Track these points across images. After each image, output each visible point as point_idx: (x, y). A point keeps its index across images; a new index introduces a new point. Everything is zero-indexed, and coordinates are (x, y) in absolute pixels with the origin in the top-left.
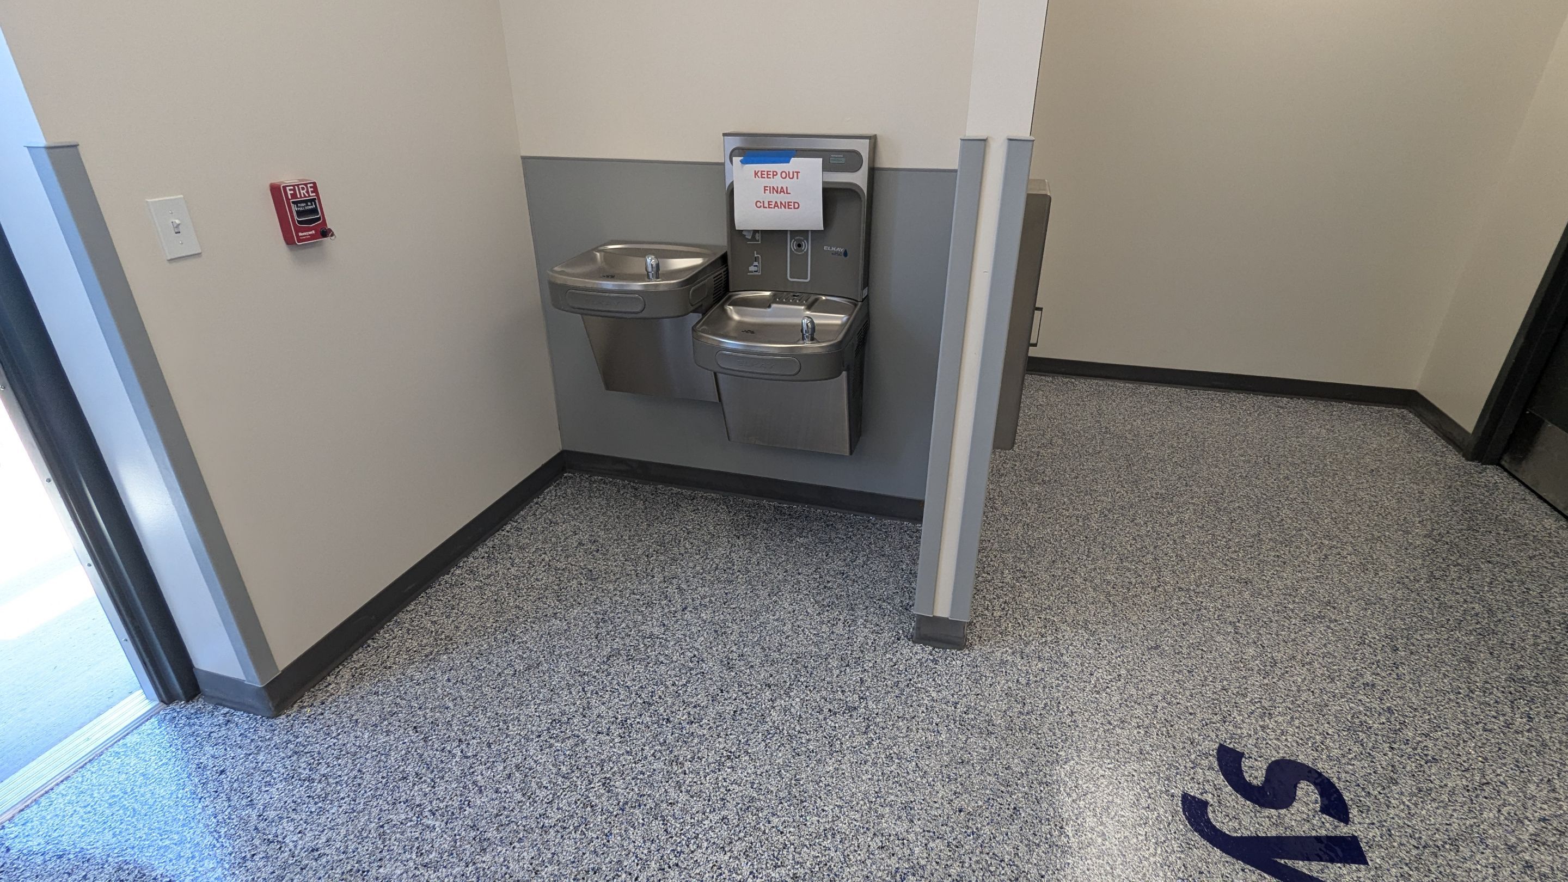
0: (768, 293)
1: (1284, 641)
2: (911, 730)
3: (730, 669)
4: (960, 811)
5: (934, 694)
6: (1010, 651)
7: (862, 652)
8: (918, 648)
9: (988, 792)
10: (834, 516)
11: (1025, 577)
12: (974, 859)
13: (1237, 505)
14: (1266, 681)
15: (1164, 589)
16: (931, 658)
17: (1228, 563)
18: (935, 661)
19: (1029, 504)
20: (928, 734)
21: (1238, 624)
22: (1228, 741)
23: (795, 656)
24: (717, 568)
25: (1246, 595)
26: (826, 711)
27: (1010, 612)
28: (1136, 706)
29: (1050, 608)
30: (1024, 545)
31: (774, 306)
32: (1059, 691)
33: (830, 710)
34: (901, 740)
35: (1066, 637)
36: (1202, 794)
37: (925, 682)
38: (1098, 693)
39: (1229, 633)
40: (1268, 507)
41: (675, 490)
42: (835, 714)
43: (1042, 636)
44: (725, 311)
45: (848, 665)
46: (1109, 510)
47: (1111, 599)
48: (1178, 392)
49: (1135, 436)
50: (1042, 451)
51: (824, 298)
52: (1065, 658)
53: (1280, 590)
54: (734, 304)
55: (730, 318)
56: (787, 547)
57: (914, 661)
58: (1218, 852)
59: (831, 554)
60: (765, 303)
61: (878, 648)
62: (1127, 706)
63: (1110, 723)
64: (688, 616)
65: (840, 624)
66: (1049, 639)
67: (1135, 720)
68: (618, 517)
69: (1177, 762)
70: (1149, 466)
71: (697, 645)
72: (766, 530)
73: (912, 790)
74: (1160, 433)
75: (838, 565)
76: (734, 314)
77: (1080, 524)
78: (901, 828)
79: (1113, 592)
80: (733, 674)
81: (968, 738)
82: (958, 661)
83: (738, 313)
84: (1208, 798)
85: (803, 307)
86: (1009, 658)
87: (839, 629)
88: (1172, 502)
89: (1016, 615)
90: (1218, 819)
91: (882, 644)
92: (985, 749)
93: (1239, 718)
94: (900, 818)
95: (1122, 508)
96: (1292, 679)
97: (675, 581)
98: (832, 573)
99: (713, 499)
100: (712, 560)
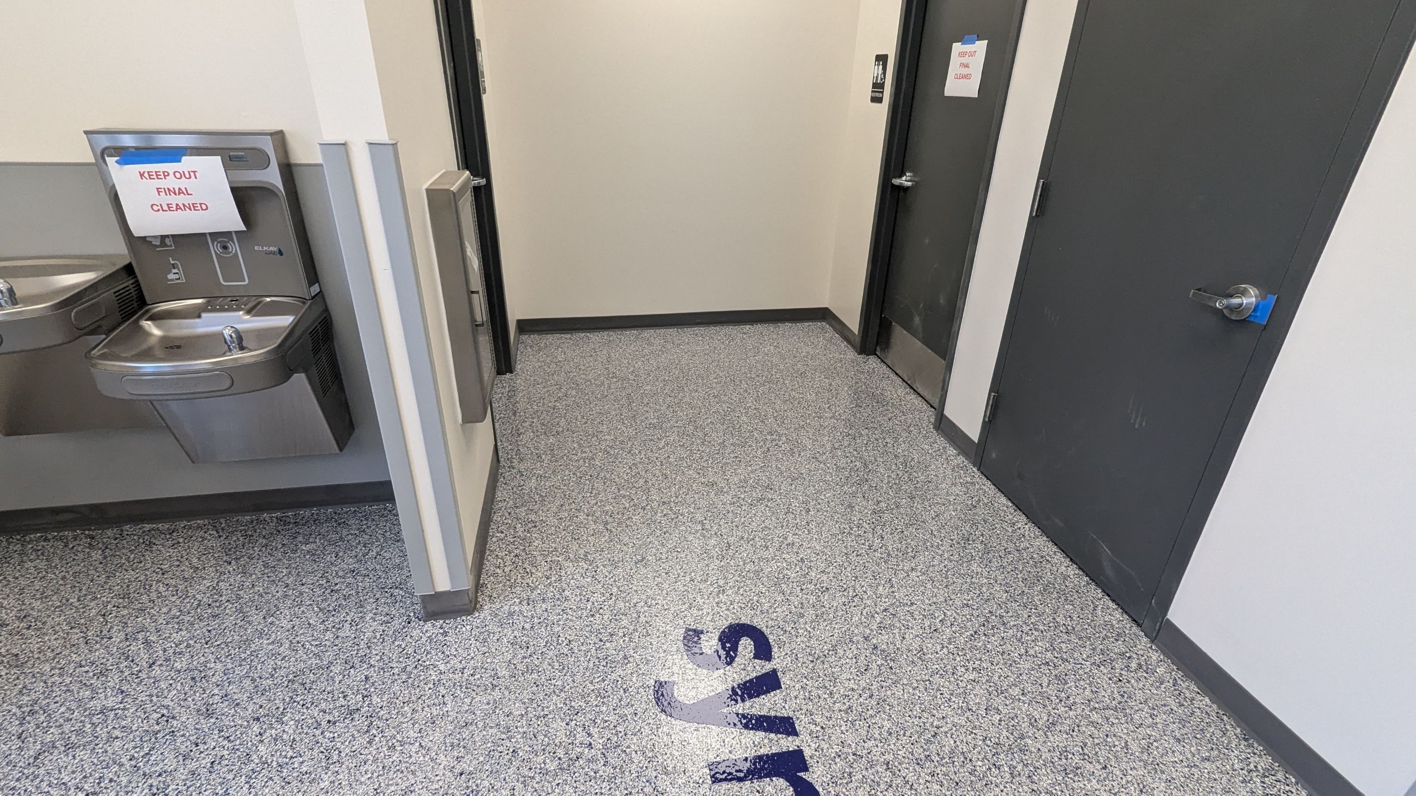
1: (736, 526)
2: (417, 711)
3: (210, 715)
4: (461, 774)
5: (442, 667)
6: (517, 601)
7: (369, 647)
8: (428, 625)
9: (489, 745)
10: (347, 513)
11: (535, 526)
13: (710, 420)
15: (651, 507)
16: (441, 631)
18: (445, 634)
19: (543, 457)
20: (434, 710)
21: (705, 522)
22: (692, 624)
23: (291, 677)
24: (199, 605)
25: (712, 495)
26: (324, 723)
27: (520, 564)
28: (624, 617)
29: (556, 549)
30: (537, 497)
32: (559, 625)
33: (329, 722)
34: (405, 726)
35: (569, 573)
36: (669, 677)
37: (435, 658)
38: (593, 616)
39: (697, 532)
40: (732, 418)
41: (148, 527)
42: (335, 723)
43: (548, 578)
44: (142, 326)
45: (352, 667)
46: (611, 447)
47: (608, 527)
49: (636, 376)
52: (566, 592)
56: (289, 559)
57: (424, 639)
58: (680, 723)
59: (341, 554)
61: (386, 638)
62: (616, 620)
63: (601, 640)
64: (156, 671)
65: (346, 626)
66: (553, 579)
67: (622, 631)
68: (63, 578)
69: (654, 655)
70: (646, 401)
71: (168, 702)
72: (266, 546)
74: (656, 370)
75: (350, 562)
77: (587, 465)
79: (610, 520)
80: (213, 721)
81: (473, 698)
82: (467, 625)
84: (676, 678)
86: (516, 608)
87: (346, 631)
88: (661, 428)
89: (525, 565)
90: (680, 693)
91: (391, 632)
92: (488, 704)
93: (703, 602)
95: (622, 443)
96: (740, 556)
97: (140, 636)
98: (341, 573)
99: (199, 527)
100: (194, 596)
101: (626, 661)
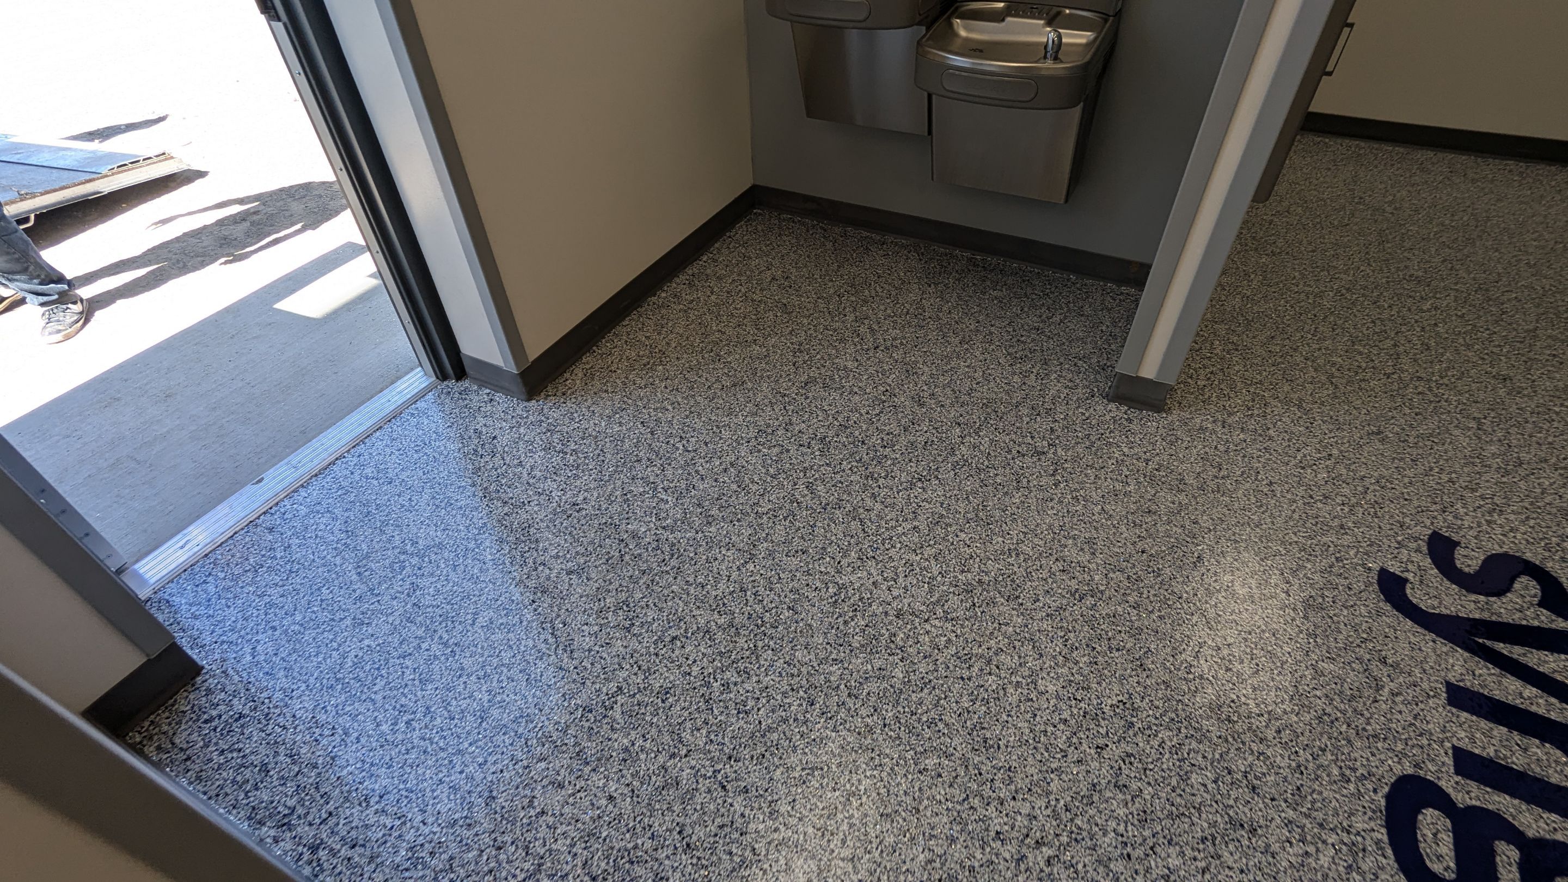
0: (1001, 5)
1: (1538, 443)
2: (1100, 478)
3: (922, 405)
4: (1143, 552)
5: (1126, 450)
6: (1211, 419)
7: (1054, 404)
8: (1112, 406)
9: (1172, 540)
10: (1031, 272)
11: (1237, 350)
12: (1153, 592)
13: (1514, 295)
14: (1504, 480)
15: (1400, 377)
16: (1126, 416)
17: (1486, 357)
18: (1130, 420)
19: (1253, 276)
20: (1116, 484)
21: (1483, 421)
22: (1444, 530)
23: (985, 401)
24: (908, 313)
25: (1502, 392)
26: (1014, 452)
27: (1216, 383)
28: (1344, 485)
29: (1261, 382)
30: (1240, 318)
31: (1009, 19)
32: (1259, 462)
33: (1018, 452)
34: (1088, 485)
35: (1276, 413)
36: (1402, 572)
37: (1117, 437)
38: (1303, 468)
39: (1469, 429)
40: (1556, 301)
41: (865, 234)
42: (1024, 455)
43: (1249, 409)
44: (951, 25)
45: (1038, 415)
46: (1348, 290)
47: (1334, 380)
48: (1462, 160)
49: (1396, 209)
50: (1276, 220)
51: (1067, 11)
52: (1271, 432)
53: (1547, 391)
54: (963, 16)
55: (956, 35)
56: (979, 298)
57: (1108, 417)
58: (1409, 623)
59: (1026, 309)
60: (998, 17)
61: (1070, 402)
62: (1334, 484)
63: (1311, 497)
64: (880, 354)
65: (1033, 377)
66: (1256, 412)
67: (1340, 498)
68: (808, 256)
69: (1380, 541)
70: (1407, 244)
71: (890, 381)
72: (959, 280)
73: (1096, 529)
74: (1430, 207)
75: (1033, 321)
76: (962, 29)
77: (1310, 301)
78: (1084, 558)
79: (1337, 374)
80: (924, 410)
81: (1157, 492)
82: (1154, 423)
83: (966, 28)
84: (1410, 576)
85: (1042, 22)
86: (1209, 425)
87: (1032, 380)
88: (1429, 286)
89: (1222, 386)
90: (1415, 595)
91: (1075, 399)
92: (1174, 503)
93: (1462, 511)
94: (1082, 549)
95: (1365, 288)
96: (1538, 481)
97: (866, 322)
98: (1026, 327)
99: (903, 246)
100: (903, 304)
101: (1343, 531)
